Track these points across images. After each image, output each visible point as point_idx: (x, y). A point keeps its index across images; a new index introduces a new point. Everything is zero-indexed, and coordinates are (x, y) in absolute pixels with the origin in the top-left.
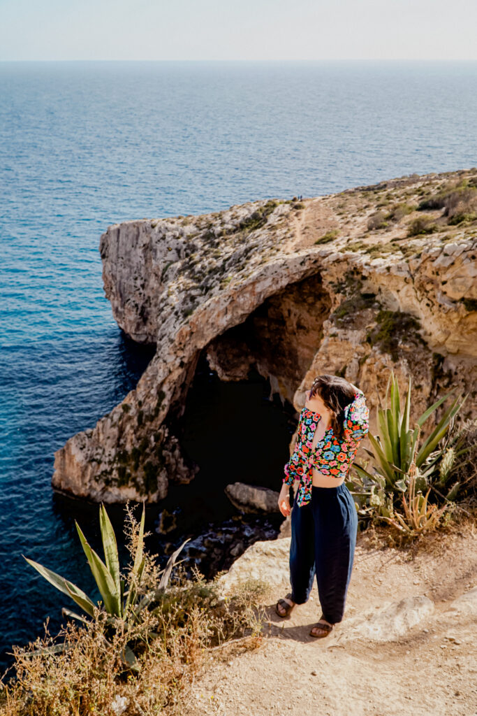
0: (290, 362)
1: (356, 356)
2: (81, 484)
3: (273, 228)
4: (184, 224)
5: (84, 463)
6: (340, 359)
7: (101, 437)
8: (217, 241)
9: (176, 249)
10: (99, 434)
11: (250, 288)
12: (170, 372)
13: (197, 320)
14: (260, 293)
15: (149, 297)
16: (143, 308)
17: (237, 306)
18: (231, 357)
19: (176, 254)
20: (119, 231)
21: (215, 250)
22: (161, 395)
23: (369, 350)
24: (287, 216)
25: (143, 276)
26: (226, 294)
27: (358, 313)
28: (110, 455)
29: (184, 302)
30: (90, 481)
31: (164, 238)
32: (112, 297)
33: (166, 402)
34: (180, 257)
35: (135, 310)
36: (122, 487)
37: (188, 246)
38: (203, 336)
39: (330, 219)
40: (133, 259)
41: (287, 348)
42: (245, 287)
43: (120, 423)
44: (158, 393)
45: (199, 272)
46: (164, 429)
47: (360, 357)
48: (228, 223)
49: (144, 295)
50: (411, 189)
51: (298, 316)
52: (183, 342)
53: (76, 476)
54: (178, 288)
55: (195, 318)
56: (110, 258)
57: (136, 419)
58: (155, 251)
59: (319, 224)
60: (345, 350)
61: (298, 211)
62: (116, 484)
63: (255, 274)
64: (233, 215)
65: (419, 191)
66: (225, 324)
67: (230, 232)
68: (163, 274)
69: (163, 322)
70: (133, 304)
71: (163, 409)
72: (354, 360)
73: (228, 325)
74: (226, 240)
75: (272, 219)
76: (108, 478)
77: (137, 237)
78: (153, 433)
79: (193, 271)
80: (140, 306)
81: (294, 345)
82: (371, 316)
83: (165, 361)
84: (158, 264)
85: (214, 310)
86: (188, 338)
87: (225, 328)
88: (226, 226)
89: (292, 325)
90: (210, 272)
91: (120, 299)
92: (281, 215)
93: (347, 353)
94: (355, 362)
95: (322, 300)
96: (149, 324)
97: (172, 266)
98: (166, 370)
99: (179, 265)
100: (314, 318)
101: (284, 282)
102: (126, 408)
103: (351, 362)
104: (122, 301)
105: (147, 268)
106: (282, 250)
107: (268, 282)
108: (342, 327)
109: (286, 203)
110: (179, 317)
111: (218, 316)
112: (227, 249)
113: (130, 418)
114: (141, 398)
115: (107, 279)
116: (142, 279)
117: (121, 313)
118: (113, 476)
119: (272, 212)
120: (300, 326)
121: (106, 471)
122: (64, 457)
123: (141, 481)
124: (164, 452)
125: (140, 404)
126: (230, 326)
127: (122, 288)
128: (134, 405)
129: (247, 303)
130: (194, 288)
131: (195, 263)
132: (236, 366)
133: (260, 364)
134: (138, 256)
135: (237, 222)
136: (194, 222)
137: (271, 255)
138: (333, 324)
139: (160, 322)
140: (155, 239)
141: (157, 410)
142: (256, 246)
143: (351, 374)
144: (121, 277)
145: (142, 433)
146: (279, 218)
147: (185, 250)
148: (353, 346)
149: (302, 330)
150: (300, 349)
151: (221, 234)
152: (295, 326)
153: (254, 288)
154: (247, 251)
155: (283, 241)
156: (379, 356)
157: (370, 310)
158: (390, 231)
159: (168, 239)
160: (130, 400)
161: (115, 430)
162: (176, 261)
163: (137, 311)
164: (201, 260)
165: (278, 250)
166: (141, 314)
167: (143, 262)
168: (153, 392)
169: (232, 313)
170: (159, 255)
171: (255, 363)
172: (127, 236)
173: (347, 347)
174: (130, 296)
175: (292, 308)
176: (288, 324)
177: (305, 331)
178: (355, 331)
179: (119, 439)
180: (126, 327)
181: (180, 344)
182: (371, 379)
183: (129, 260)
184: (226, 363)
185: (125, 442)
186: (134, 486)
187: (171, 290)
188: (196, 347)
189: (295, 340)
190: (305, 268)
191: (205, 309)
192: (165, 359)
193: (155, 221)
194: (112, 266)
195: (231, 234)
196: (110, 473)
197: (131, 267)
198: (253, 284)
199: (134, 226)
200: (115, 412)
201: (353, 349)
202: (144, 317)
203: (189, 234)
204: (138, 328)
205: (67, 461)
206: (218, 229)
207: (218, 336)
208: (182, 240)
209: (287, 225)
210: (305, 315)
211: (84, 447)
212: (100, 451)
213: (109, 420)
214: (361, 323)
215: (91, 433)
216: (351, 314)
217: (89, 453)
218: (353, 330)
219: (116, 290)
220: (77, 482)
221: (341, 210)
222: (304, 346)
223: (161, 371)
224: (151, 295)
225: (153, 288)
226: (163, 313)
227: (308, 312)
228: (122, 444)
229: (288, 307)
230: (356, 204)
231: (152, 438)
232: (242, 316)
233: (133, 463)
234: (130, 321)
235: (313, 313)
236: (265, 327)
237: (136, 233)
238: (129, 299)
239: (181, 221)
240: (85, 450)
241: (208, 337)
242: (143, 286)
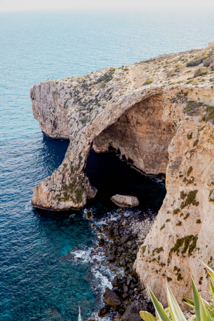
0: (131, 140)
1: (197, 127)
2: (47, 202)
3: (118, 80)
4: (72, 81)
5: (48, 192)
6: (189, 130)
7: (55, 179)
8: (89, 88)
9: (70, 93)
10: (53, 178)
11: (119, 106)
12: (84, 147)
13: (96, 122)
14: (123, 108)
15: (57, 116)
16: (54, 121)
17: (113, 115)
18: (100, 140)
19: (70, 95)
20: (40, 86)
21: (89, 92)
22: (81, 158)
23: (204, 124)
24: (123, 74)
25: (53, 107)
26: (108, 109)
27: (196, 108)
28: (59, 187)
29: (80, 116)
30: (51, 200)
31: (63, 88)
32: (39, 117)
33: (83, 161)
34: (72, 96)
35: (51, 123)
36: (66, 201)
37: (75, 91)
38: (98, 130)
39: (144, 74)
40: (48, 99)
41: (129, 134)
42: (117, 106)
43: (63, 172)
44: (79, 157)
45: (84, 102)
46: (82, 173)
47: (198, 128)
48: (93, 79)
49: (54, 116)
50: (175, 59)
51: (136, 118)
52: (89, 133)
53: (44, 198)
54: (75, 110)
55: (95, 122)
56: (37, 99)
57: (70, 170)
58: (59, 94)
59: (140, 77)
60: (191, 125)
61: (127, 71)
62: (63, 200)
63: (120, 99)
64: (95, 76)
65: (181, 59)
66: (108, 123)
67: (95, 83)
68: (65, 105)
69: (71, 126)
70: (49, 120)
71: (82, 164)
72: (196, 129)
73: (109, 124)
74: (94, 87)
75: (115, 76)
76: (59, 198)
77: (49, 88)
78: (78, 176)
79: (80, 102)
80: (53, 121)
81: (134, 131)
82: (203, 110)
83: (82, 143)
84: (61, 100)
85: (103, 117)
86: (92, 131)
87: (108, 125)
88: (92, 81)
89: (134, 123)
90: (90, 102)
91: (43, 118)
92: (120, 74)
93: (192, 126)
94: (197, 130)
95: (148, 110)
96: (57, 129)
97: (69, 100)
98: (83, 147)
99: (72, 100)
100: (144, 119)
101: (134, 103)
102: (65, 165)
103: (195, 130)
104: (44, 119)
105: (55, 103)
106: (128, 88)
107: (127, 103)
108: (191, 115)
109: (119, 68)
110: (79, 123)
111: (105, 120)
112: (95, 91)
113: (67, 170)
114: (72, 160)
115: (35, 109)
116: (53, 108)
117: (44, 125)
118: (61, 197)
119: (114, 73)
120: (138, 123)
121: (58, 195)
122: (38, 190)
123: (74, 197)
124: (83, 184)
125: (72, 163)
126: (110, 124)
127: (44, 113)
128: (69, 164)
129: (118, 113)
130: (84, 109)
131: (81, 98)
132: (103, 144)
133: (115, 142)
134: (50, 97)
135: (97, 78)
136: (76, 80)
137: (124, 91)
138: (186, 114)
139: (70, 126)
140: (59, 89)
141: (79, 165)
142: (113, 88)
143: (195, 135)
144: (43, 108)
145: (73, 176)
146: (119, 75)
147: (74, 93)
148: (196, 123)
149: (139, 124)
150: (138, 133)
151: (90, 85)
152: (135, 123)
153: (121, 106)
154: (108, 91)
155: (126, 85)
156: (212, 126)
157: (202, 106)
158: (180, 76)
159: (65, 88)
160: (67, 161)
161: (61, 176)
162: (71, 98)
163: (52, 123)
164: (84, 97)
165: (126, 89)
166: (54, 125)
167: (53, 100)
168: (77, 157)
169: (111, 118)
170: (61, 96)
171: (112, 142)
172: (44, 88)
173: (193, 124)
174: (48, 117)
175: (133, 115)
176: (131, 122)
177: (140, 125)
178: (197, 116)
179: (63, 180)
180: (46, 131)
181: (88, 134)
182: (205, 137)
183: (46, 100)
184: (98, 144)
185: (65, 181)
186: (71, 200)
187: (72, 111)
188: (95, 135)
189: (135, 130)
190: (143, 95)
191: (99, 117)
192: (81, 141)
193: (58, 81)
194: (38, 103)
195: (95, 84)
196: (60, 195)
197: (47, 103)
198: (120, 104)
199: (48, 84)
200: (60, 168)
201: (195, 124)
202: (55, 126)
203: (75, 85)
204: (52, 131)
205: (39, 192)
206: (89, 82)
207: (105, 129)
208: (72, 88)
209: (125, 78)
210: (140, 117)
211: (48, 185)
212: (55, 186)
213: (58, 172)
214: (199, 113)
215: (50, 178)
216: (193, 109)
217: (50, 187)
218: (195, 116)
219: (39, 114)
220: (45, 201)
221: (147, 70)
222: (139, 132)
223: (80, 147)
224: (58, 115)
225: (59, 112)
226: (70, 122)
227: (142, 116)
228: (64, 182)
229: (131, 115)
230: (153, 67)
231: (78, 178)
232: (115, 119)
233: (70, 190)
234: (48, 128)
235: (144, 116)
236: (119, 125)
237: (49, 87)
238: (47, 118)
239: (70, 80)
240: (48, 186)
241: (100, 130)
242: (54, 111)
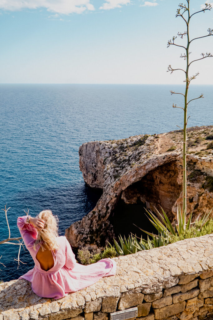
0: (155, 196)
1: (197, 193)
2: (75, 242)
3: (148, 145)
4: (112, 143)
5: (77, 234)
6: (191, 194)
7: (84, 224)
8: (125, 149)
9: (109, 152)
10: (83, 222)
11: (144, 167)
12: (111, 199)
13: (123, 179)
14: (147, 169)
15: (97, 170)
16: (95, 174)
17: (138, 174)
18: (130, 194)
19: (109, 154)
20: (87, 145)
21: (125, 153)
22: (107, 208)
23: (203, 191)
24: (153, 141)
25: (95, 162)
26: (134, 169)
27: (198, 177)
28: (87, 231)
29: (114, 172)
30: (79, 241)
31: (104, 148)
32: (83, 170)
33: (109, 211)
34: (110, 155)
35: (92, 175)
36: (91, 244)
37: (114, 151)
38: (125, 185)
39: (170, 142)
40: (92, 156)
41: (154, 191)
42: (142, 167)
43: (92, 218)
44: (106, 207)
45: (119, 161)
46: (108, 221)
47: (199, 194)
48: (129, 143)
49: (96, 170)
50: (200, 132)
51: (160, 179)
52: (117, 187)
53: (73, 239)
54: (111, 167)
55: (122, 178)
56: (83, 155)
57: (97, 217)
58: (101, 153)
59: (167, 144)
60: (193, 191)
61: (157, 139)
62: (89, 243)
63: (145, 162)
64: (131, 140)
65: (204, 132)
66: (133, 181)
67: (130, 146)
68: (104, 162)
69: (106, 180)
70: (91, 173)
71: (108, 213)
72: (196, 195)
73: (134, 181)
74: (129, 149)
75: (147, 142)
76: (86, 241)
77: (94, 147)
78: (104, 223)
79: (116, 161)
80: (94, 174)
81: (158, 190)
82: (203, 178)
83: (109, 195)
84: (102, 158)
85: (129, 175)
86: (119, 186)
87: (133, 182)
88: (128, 144)
89: (157, 182)
90: (123, 161)
91: (86, 171)
92: (151, 140)
93: (194, 192)
94: (197, 195)
95: (170, 173)
96: (97, 181)
97: (108, 158)
98: (110, 198)
99: (110, 158)
100: (166, 179)
101: (157, 165)
102: (94, 213)
103: (195, 195)
104: (87, 171)
105: (97, 159)
106: (154, 153)
107: (150, 165)
108: (192, 182)
109: (152, 136)
110: (112, 178)
111: (131, 177)
112: (129, 153)
113: (95, 217)
114: (100, 209)
115: (81, 163)
116: (95, 163)
117: (86, 176)
118: (88, 240)
119: (146, 139)
120: (161, 182)
121: (85, 237)
122: (69, 231)
123: (99, 242)
124: (108, 231)
125: (100, 211)
126: (135, 182)
127: (87, 167)
128: (97, 211)
129: (142, 173)
130: (118, 167)
131: (118, 158)
132: (132, 198)
133: (142, 197)
134: (94, 154)
135: (133, 142)
136: (116, 142)
137: (150, 155)
138: (188, 181)
139: (104, 180)
140: (101, 148)
141: (106, 214)
142: (143, 152)
143: (195, 200)
144: (87, 163)
145: (100, 223)
146: (150, 141)
147: (113, 153)
148: (196, 189)
149: (162, 184)
150: (161, 191)
151: (127, 147)
152: (159, 182)
153: (145, 167)
154: (139, 153)
155: (154, 150)
156: (208, 193)
157: (202, 176)
158: (198, 147)
159: (106, 149)
160: (96, 209)
161: (90, 221)
162: (109, 157)
163: (92, 176)
164: (119, 157)
165: (153, 153)
166: (94, 177)
167: (96, 157)
168: (105, 206)
169: (136, 177)
170: (102, 154)
171: (140, 197)
172: (90, 147)
173: (194, 189)
174: (90, 170)
175: (157, 175)
176: (155, 181)
177: (163, 184)
178: (197, 184)
179: (90, 225)
180: (88, 182)
181: (116, 188)
182: (204, 202)
183: (90, 156)
184: (128, 196)
185: (93, 226)
186: (96, 244)
187: (108, 167)
188: (121, 189)
189: (158, 188)
190: (165, 160)
191: (126, 175)
192: (110, 194)
193: (101, 142)
194: (84, 158)
195: (131, 147)
196: (87, 238)
197: (91, 159)
198: (145, 166)
199: (93, 144)
200: (90, 214)
201: (196, 190)
202: (95, 178)
203: (114, 147)
204: (92, 182)
205: (70, 233)
206: (126, 145)
207: (130, 185)
208: (111, 149)
209: (154, 144)
210: (163, 178)
211: (77, 228)
212: (83, 229)
213: (87, 217)
214: (199, 181)
215: (80, 222)
216: (195, 177)
217: (79, 230)
218: (196, 183)
219: (84, 167)
220: (74, 242)
221: (174, 139)
222: (162, 190)
223: (108, 198)
224: (98, 169)
225: (99, 167)
226: (105, 176)
227: (164, 177)
228: (92, 227)
229: (156, 175)
230: (180, 137)
231: (103, 225)
232: (140, 178)
233: (96, 235)
234: (89, 179)
235: (166, 177)
236: (145, 182)
237: (93, 146)
238: (90, 171)
239: (111, 142)
240: (77, 229)
241: (126, 186)
242: (95, 166)
